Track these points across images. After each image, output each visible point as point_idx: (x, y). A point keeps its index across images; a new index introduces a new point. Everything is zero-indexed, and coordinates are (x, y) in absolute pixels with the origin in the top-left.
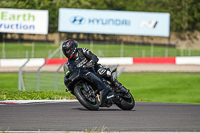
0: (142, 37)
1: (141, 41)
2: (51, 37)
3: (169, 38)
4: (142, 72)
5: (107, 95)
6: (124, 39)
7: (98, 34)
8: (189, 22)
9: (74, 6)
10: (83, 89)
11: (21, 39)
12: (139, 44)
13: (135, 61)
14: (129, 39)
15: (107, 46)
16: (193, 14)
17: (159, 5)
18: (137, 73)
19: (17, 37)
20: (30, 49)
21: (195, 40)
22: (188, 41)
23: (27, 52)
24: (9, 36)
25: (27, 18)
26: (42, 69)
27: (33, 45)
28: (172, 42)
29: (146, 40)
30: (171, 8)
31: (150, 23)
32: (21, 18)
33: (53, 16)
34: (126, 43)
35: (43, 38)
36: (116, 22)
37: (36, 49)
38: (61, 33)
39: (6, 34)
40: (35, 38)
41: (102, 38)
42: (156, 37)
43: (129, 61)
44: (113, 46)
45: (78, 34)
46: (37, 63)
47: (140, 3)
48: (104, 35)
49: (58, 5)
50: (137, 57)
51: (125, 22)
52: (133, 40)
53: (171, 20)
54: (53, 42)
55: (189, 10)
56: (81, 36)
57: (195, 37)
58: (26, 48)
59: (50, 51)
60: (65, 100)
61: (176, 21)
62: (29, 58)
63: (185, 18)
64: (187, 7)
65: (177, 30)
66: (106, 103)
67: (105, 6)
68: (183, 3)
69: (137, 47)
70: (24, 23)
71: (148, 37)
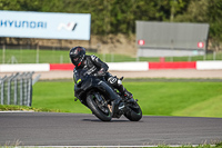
0: (60, 41)
1: (58, 45)
3: (90, 42)
4: (60, 80)
5: (118, 105)
6: (40, 43)
7: (10, 38)
8: (112, 24)
10: (95, 98)
12: (56, 49)
13: (52, 68)
14: (46, 44)
15: (22, 51)
16: (116, 15)
17: (78, 5)
18: (54, 80)
21: (117, 44)
22: (110, 45)
28: (94, 47)
29: (64, 44)
30: (91, 9)
31: (69, 25)
34: (42, 48)
36: (31, 25)
41: (15, 42)
42: (75, 41)
43: (45, 67)
44: (28, 51)
47: (57, 4)
48: (18, 39)
50: (54, 63)
51: (41, 25)
52: (50, 44)
53: (92, 21)
55: (112, 11)
57: (118, 41)
61: (97, 22)
63: (107, 20)
64: (110, 8)
65: (98, 33)
66: (117, 114)
67: (18, 7)
68: (105, 3)
69: (54, 51)
71: (66, 41)
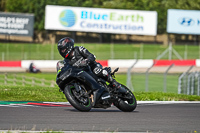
2: (160, 38)
5: (102, 95)
9: (183, 8)
10: (74, 89)
11: (129, 40)
19: (125, 38)
20: (138, 50)
23: (136, 53)
24: (117, 37)
25: (135, 19)
26: (151, 71)
27: (141, 46)
32: (130, 19)
33: (162, 17)
35: (152, 39)
37: (144, 49)
38: (169, 34)
39: (115, 35)
40: (144, 39)
45: (187, 36)
46: (145, 64)
49: (167, 5)
54: (161, 43)
56: (190, 38)
58: (134, 49)
59: (158, 52)
60: (173, 102)
62: (138, 58)
70: (133, 24)
